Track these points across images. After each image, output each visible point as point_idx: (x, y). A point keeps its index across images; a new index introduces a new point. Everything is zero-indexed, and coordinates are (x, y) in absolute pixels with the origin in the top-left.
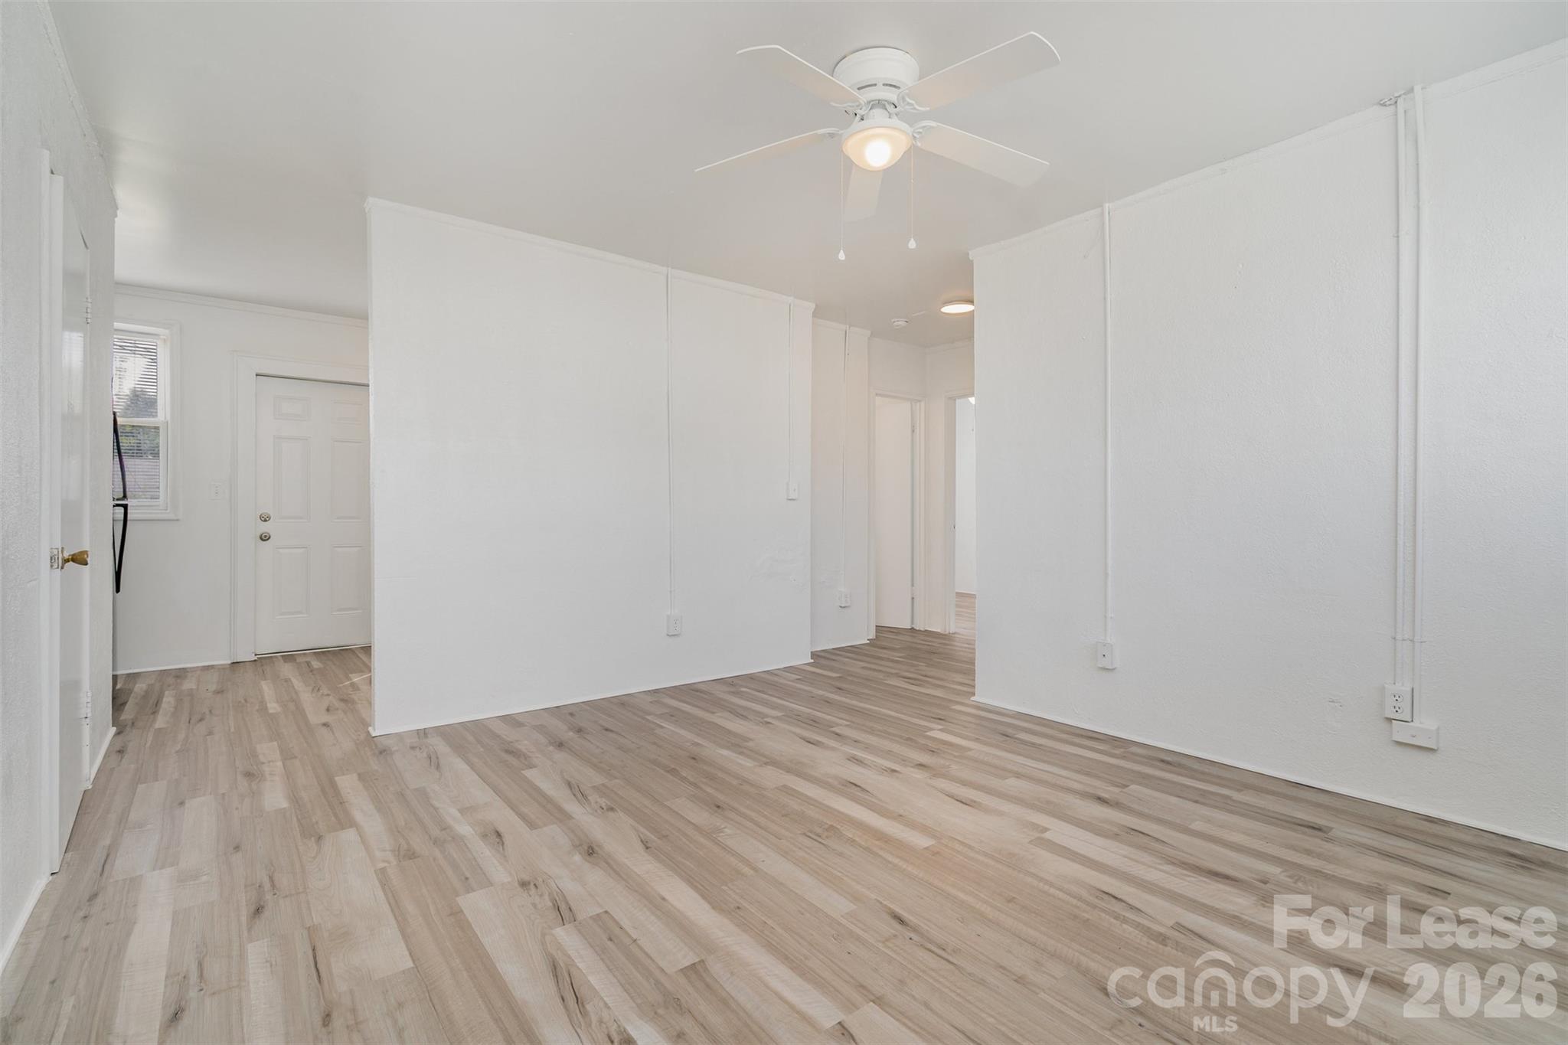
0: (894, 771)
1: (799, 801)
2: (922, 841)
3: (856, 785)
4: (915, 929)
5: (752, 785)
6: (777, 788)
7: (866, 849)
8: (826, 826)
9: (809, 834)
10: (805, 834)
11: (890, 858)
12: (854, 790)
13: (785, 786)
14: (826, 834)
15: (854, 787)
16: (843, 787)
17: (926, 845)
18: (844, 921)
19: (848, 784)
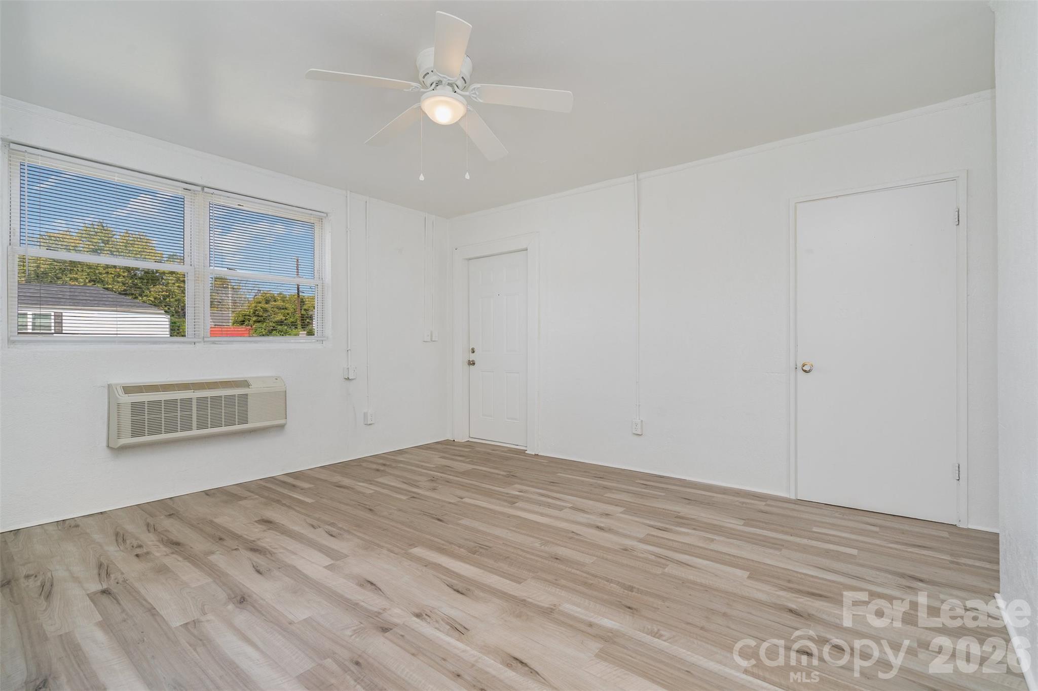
0: (418, 616)
1: (501, 570)
2: (418, 551)
3: (458, 591)
4: (433, 518)
5: (546, 580)
6: (526, 580)
7: (451, 543)
8: (477, 553)
9: (487, 548)
10: (490, 547)
11: (439, 541)
12: (460, 586)
13: (520, 583)
14: (477, 548)
15: (460, 590)
16: (469, 587)
17: (416, 548)
18: (463, 518)
19: (464, 591)
